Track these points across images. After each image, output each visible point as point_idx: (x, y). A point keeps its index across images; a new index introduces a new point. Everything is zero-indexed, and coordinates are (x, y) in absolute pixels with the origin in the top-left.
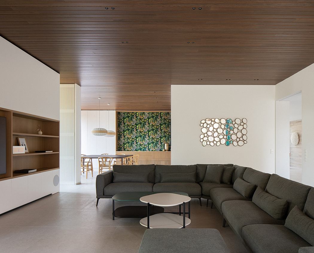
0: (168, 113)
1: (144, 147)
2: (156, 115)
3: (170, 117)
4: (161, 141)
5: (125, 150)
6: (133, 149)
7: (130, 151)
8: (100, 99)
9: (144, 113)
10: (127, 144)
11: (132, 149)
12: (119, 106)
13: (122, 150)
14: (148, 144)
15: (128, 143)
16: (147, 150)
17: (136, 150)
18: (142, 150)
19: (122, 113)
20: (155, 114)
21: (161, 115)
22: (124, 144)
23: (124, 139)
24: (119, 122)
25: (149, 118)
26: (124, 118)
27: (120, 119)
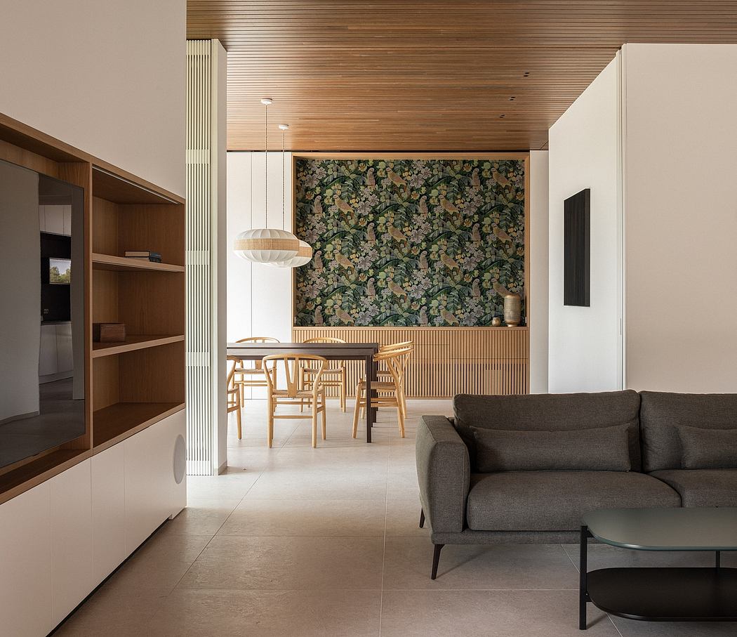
0: (514, 163)
1: (409, 310)
2: (461, 172)
3: (522, 181)
4: (484, 284)
5: (326, 321)
6: (364, 317)
7: (349, 324)
8: (270, 103)
9: (409, 162)
10: (338, 296)
11: (357, 315)
12: (303, 134)
13: (315, 321)
14: (429, 296)
15: (343, 290)
16: (420, 321)
17: (375, 323)
18: (402, 321)
19: (315, 165)
20: (458, 168)
21: (481, 171)
22: (324, 296)
23: (323, 275)
24: (304, 200)
25: (429, 186)
26: (323, 185)
27: (307, 190)
